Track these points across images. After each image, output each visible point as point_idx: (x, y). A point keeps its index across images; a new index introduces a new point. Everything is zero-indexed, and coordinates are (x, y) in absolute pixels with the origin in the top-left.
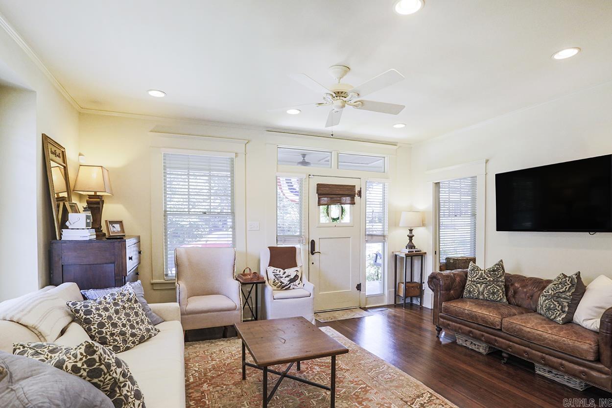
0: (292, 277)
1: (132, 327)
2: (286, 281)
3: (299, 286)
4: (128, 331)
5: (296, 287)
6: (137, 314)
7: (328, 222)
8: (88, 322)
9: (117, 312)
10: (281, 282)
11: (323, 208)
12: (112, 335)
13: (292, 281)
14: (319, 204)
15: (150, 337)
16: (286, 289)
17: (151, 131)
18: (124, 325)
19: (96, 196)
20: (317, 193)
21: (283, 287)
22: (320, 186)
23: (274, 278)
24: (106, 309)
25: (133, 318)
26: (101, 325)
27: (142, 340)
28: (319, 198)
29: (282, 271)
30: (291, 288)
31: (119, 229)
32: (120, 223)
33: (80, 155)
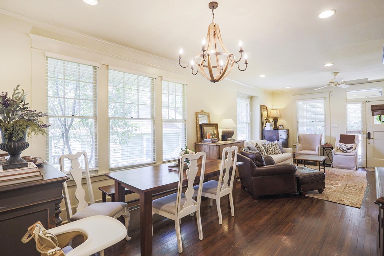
0: (349, 147)
1: (275, 150)
2: (345, 149)
3: (352, 152)
4: (273, 151)
5: (350, 152)
6: (277, 148)
7: (380, 123)
8: (265, 147)
9: (272, 146)
10: (342, 149)
11: (376, 117)
12: (270, 150)
13: (348, 149)
14: (373, 115)
15: (279, 154)
16: (345, 152)
17: (293, 95)
18: (273, 149)
19: (276, 118)
20: (371, 109)
21: (343, 151)
22: (372, 106)
23: (339, 147)
24: (269, 145)
25: (275, 148)
26: (267, 148)
27: (277, 154)
28: (372, 112)
29: (344, 144)
30: (348, 152)
31: (282, 127)
32: (283, 125)
33: (273, 106)
